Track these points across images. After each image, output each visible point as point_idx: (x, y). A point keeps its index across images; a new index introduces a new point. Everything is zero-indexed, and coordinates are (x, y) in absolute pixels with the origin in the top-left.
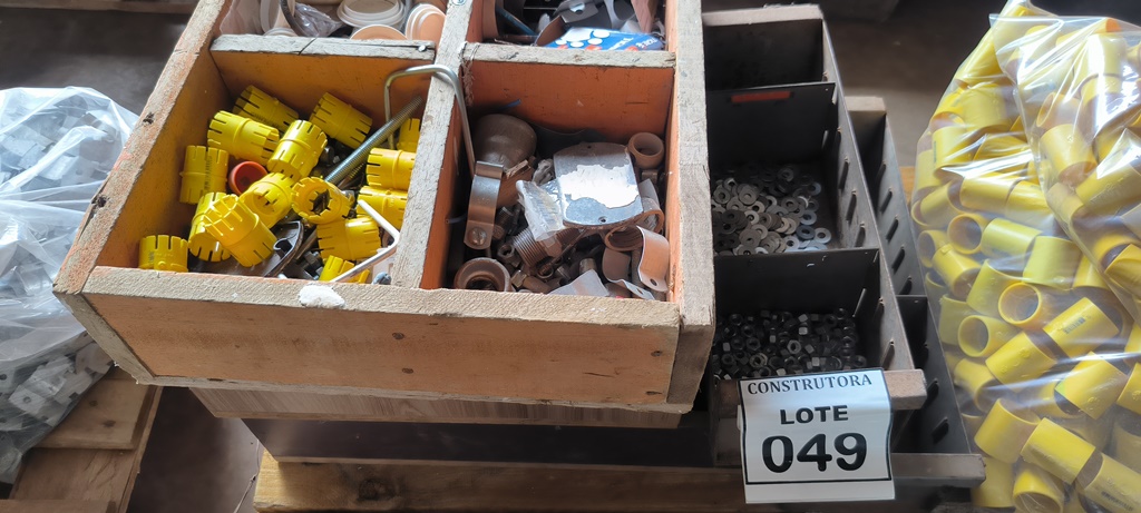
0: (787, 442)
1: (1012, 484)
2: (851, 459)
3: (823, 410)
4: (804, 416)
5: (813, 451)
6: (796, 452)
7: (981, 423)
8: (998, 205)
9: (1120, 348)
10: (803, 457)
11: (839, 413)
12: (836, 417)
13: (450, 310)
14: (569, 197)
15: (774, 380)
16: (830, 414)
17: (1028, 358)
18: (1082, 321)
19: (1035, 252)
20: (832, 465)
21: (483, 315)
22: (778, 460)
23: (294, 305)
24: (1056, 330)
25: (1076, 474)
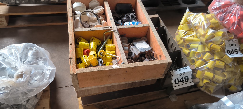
0: (178, 79)
1: (203, 82)
2: (187, 80)
3: (183, 73)
4: (181, 74)
5: (181, 80)
6: (179, 80)
7: (196, 74)
8: (191, 41)
9: (213, 59)
10: (180, 81)
11: (185, 73)
12: (185, 74)
13: (136, 66)
14: (139, 48)
15: (175, 70)
16: (184, 73)
17: (201, 63)
18: (208, 56)
19: (199, 47)
20: (184, 82)
21: (141, 66)
22: (177, 83)
23: (112, 69)
24: (204, 58)
25: (212, 78)
